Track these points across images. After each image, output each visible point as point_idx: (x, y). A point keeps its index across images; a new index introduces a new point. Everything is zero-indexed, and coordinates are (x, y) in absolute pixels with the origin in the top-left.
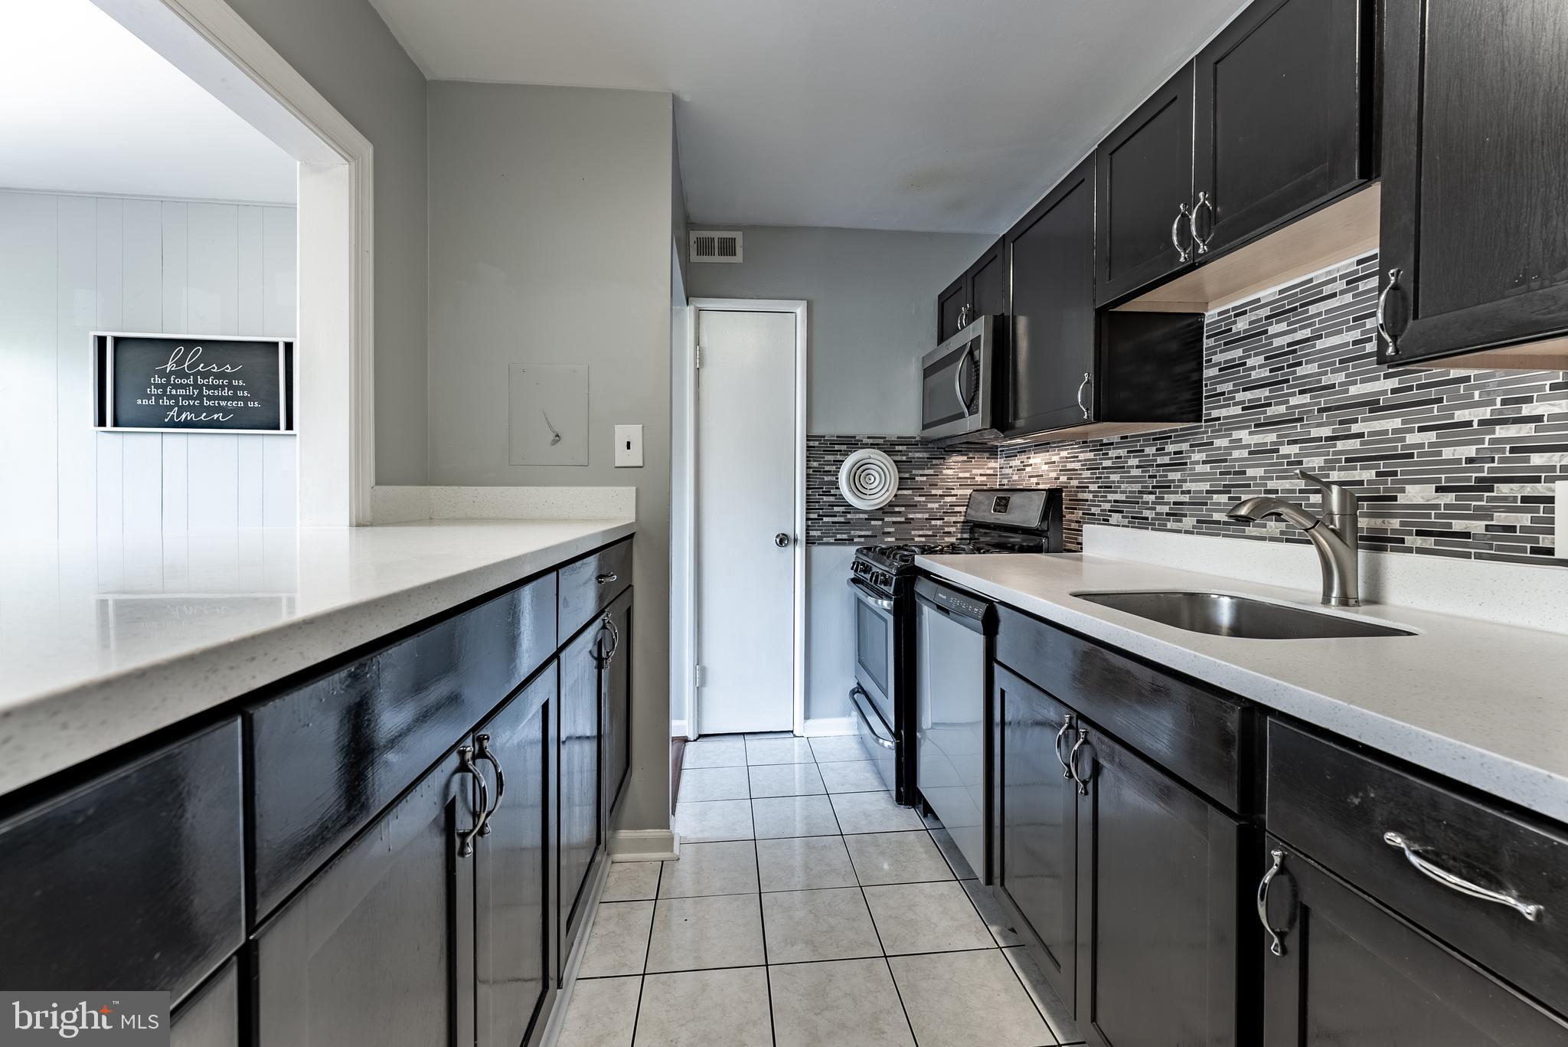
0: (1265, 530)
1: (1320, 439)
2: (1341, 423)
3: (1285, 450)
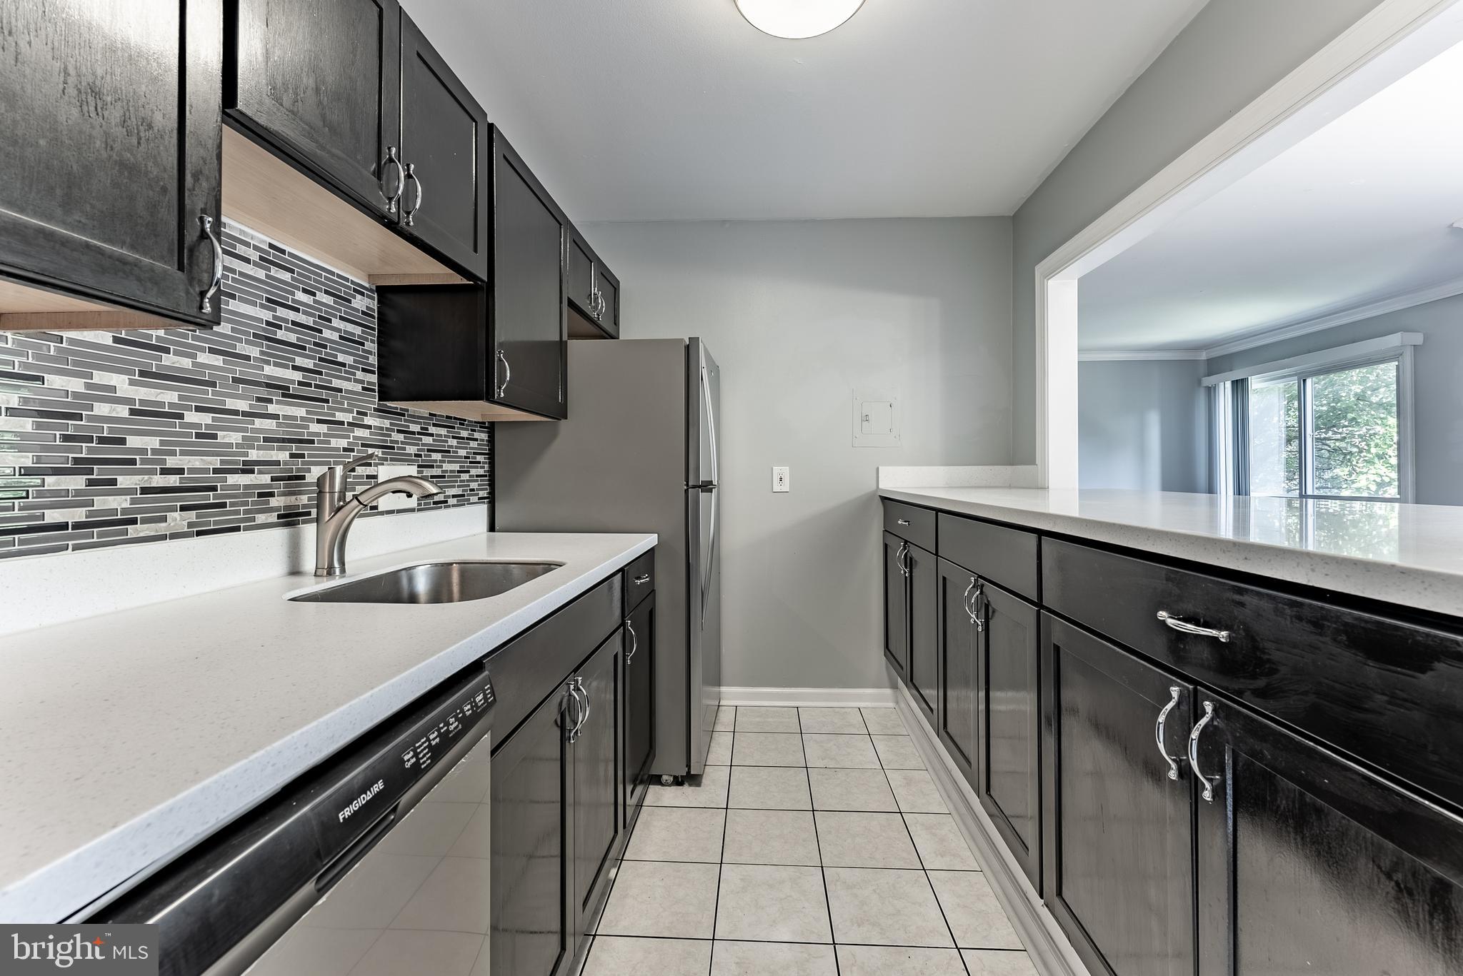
0: (163, 525)
1: (236, 412)
2: (259, 399)
3: (191, 417)
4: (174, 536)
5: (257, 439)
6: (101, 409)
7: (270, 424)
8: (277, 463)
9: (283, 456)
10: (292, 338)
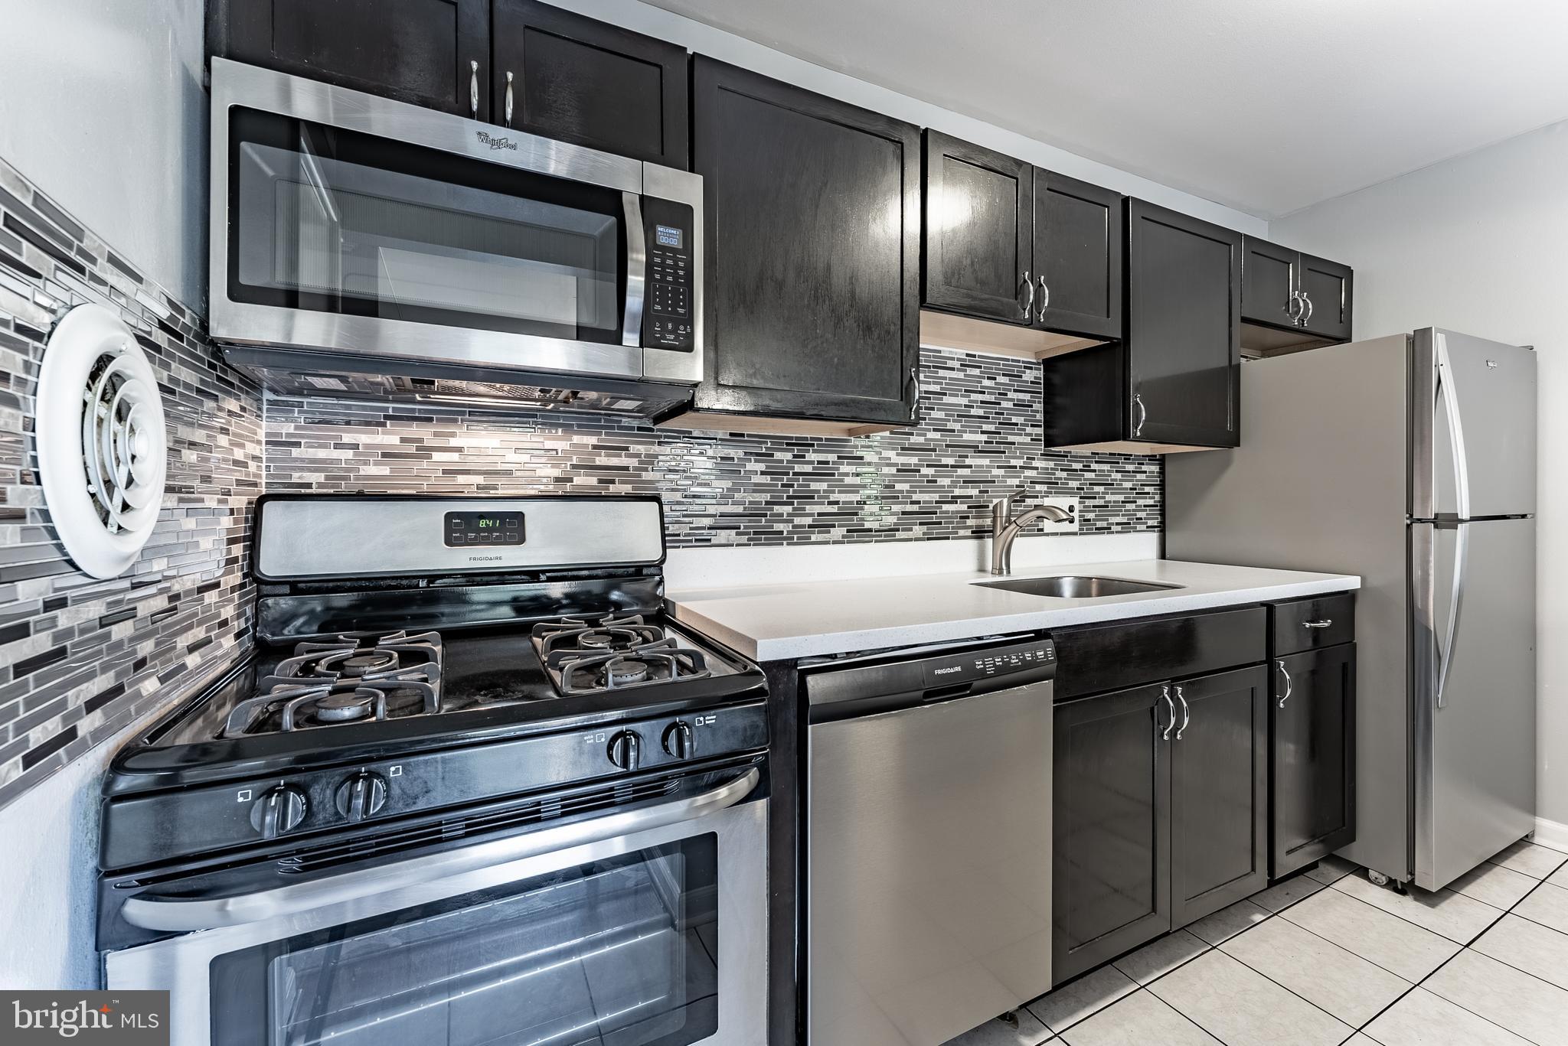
0: (911, 532)
1: (947, 466)
2: (960, 456)
3: (924, 471)
4: (917, 539)
5: (959, 482)
7: (967, 472)
8: (971, 497)
9: (974, 492)
10: (981, 412)
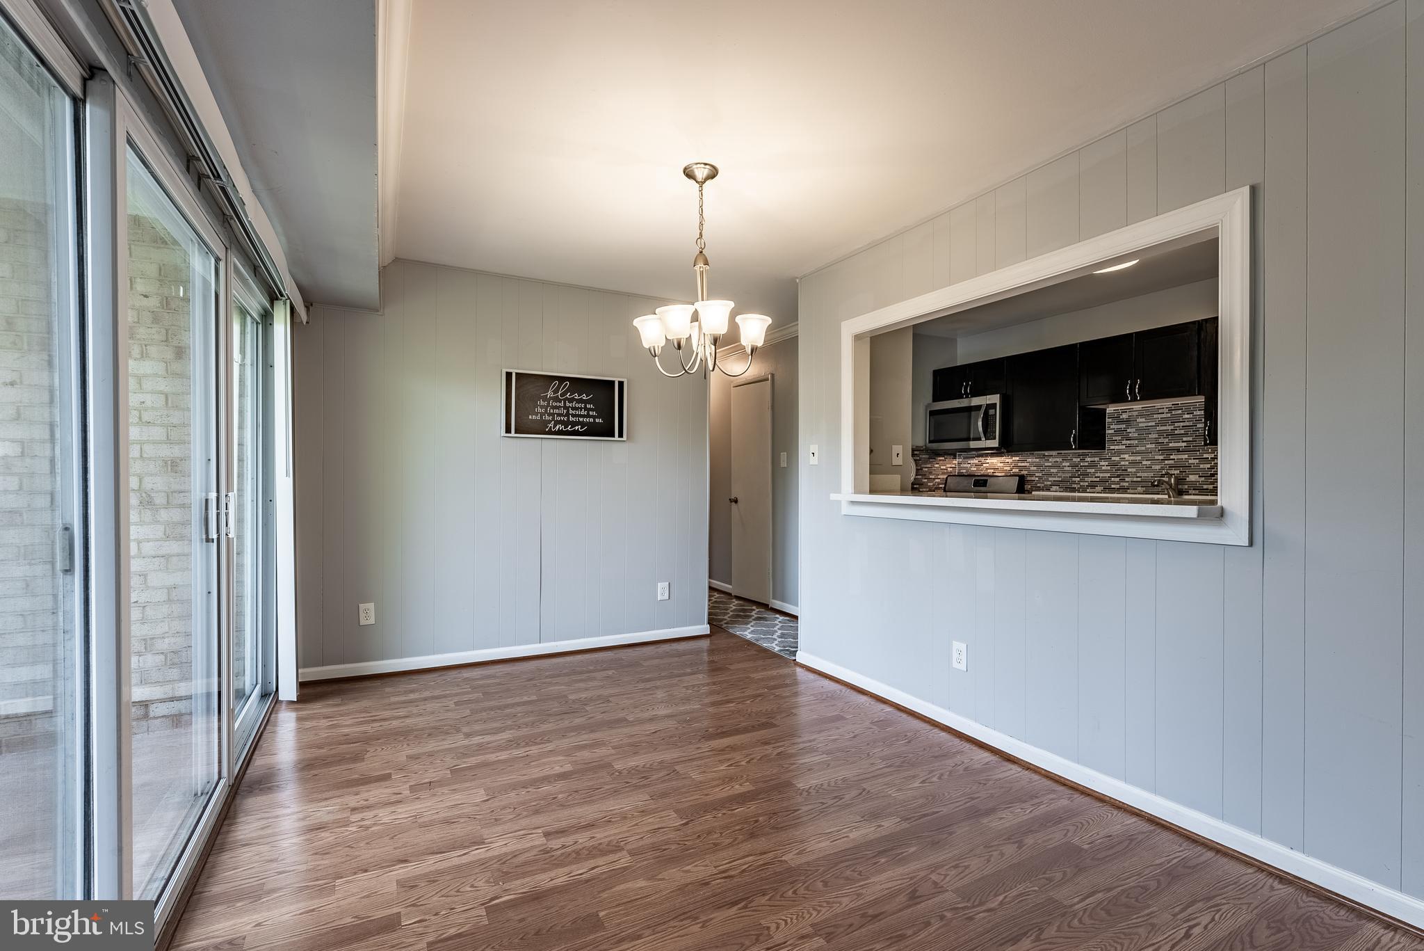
6: (1123, 463)
7: (1172, 462)
10: (1182, 432)
